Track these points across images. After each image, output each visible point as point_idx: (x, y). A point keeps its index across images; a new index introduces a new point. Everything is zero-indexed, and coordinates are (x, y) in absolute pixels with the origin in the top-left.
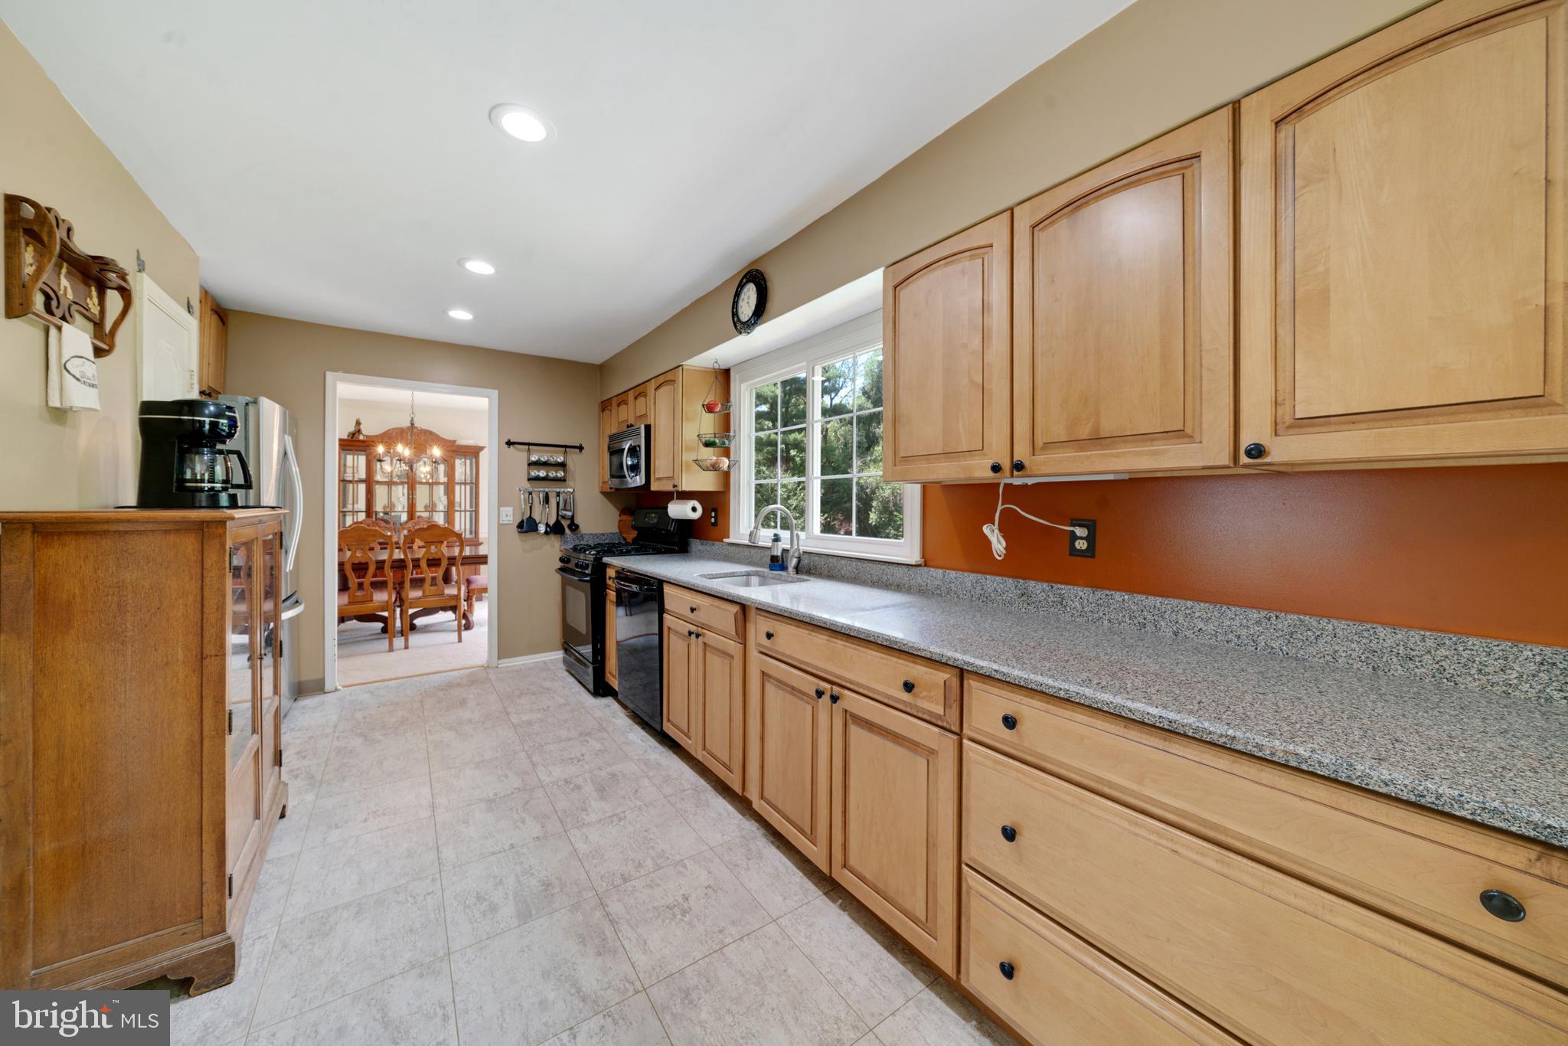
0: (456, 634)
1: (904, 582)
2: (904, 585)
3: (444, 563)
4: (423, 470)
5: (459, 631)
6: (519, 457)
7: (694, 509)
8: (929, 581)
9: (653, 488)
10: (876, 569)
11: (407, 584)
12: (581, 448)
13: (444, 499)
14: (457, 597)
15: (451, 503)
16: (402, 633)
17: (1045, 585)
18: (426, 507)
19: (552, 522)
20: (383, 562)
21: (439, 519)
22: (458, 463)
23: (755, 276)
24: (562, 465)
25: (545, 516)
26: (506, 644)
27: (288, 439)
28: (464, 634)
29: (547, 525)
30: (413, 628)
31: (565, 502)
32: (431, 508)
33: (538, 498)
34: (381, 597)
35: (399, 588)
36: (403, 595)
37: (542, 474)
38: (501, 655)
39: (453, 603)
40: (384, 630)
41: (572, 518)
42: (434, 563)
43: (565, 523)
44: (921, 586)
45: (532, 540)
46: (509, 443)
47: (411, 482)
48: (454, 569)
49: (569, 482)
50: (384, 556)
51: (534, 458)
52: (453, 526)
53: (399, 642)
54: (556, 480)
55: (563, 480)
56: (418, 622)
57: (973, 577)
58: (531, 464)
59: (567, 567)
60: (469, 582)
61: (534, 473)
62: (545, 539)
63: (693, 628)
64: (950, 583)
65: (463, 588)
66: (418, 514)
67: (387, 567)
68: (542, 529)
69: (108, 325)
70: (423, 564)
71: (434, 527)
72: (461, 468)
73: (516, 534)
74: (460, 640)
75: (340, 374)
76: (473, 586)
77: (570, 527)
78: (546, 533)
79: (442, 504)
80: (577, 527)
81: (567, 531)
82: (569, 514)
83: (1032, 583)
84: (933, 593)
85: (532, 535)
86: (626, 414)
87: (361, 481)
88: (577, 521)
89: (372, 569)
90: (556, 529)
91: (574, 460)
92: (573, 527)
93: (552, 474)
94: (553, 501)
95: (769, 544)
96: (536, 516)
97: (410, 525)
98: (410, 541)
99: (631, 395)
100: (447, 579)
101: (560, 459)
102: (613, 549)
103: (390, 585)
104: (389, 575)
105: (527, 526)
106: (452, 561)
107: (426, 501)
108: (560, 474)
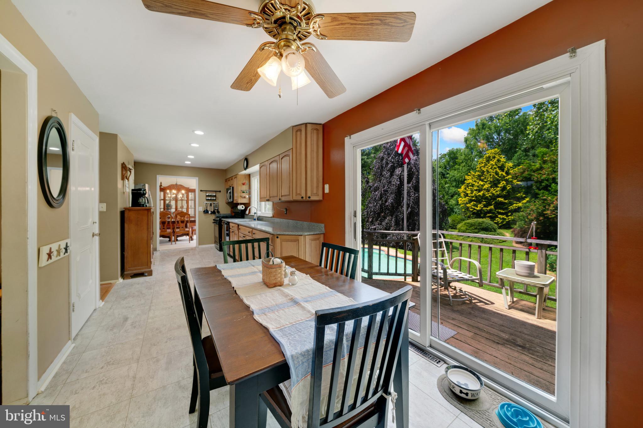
0: (188, 242)
3: (185, 222)
4: (180, 196)
5: (190, 241)
6: (204, 194)
7: (243, 207)
8: (273, 220)
9: (234, 202)
11: (176, 228)
12: (220, 191)
13: (186, 205)
14: (189, 231)
15: (188, 206)
16: (174, 241)
18: (181, 207)
19: (212, 211)
20: (169, 222)
21: (185, 210)
22: (190, 194)
23: (246, 159)
24: (215, 196)
25: (210, 209)
26: (200, 242)
27: (150, 192)
28: (191, 242)
29: (211, 211)
30: (177, 240)
31: (216, 205)
32: (182, 207)
33: (209, 205)
34: (169, 231)
35: (174, 228)
36: (175, 230)
37: (210, 198)
38: (199, 245)
39: (187, 233)
40: (170, 241)
41: (218, 210)
42: (182, 222)
43: (216, 211)
45: (207, 215)
46: (201, 191)
47: (176, 200)
48: (188, 224)
49: (217, 200)
50: (170, 220)
51: (207, 194)
52: (188, 212)
53: (174, 243)
54: (213, 200)
55: (215, 200)
56: (179, 239)
58: (207, 196)
59: (215, 221)
60: (192, 228)
61: (207, 198)
62: (211, 215)
63: (244, 236)
65: (190, 229)
66: (178, 209)
67: (170, 223)
68: (210, 212)
69: (128, 177)
70: (180, 222)
71: (182, 212)
72: (191, 195)
73: (203, 214)
74: (190, 242)
75: (160, 175)
76: (193, 229)
77: (217, 212)
78: (211, 213)
79: (185, 207)
80: (219, 212)
81: (217, 213)
82: (217, 208)
85: (207, 214)
86: (230, 183)
87: (162, 200)
88: (219, 210)
89: (167, 223)
90: (213, 213)
91: (218, 195)
92: (218, 212)
93: (212, 198)
94: (213, 205)
95: (254, 214)
96: (208, 209)
97: (176, 212)
98: (176, 216)
99: (234, 177)
100: (186, 227)
101: (214, 194)
102: (227, 217)
103: (171, 228)
104: (171, 224)
105: (206, 212)
106: (187, 221)
107: (181, 205)
108: (214, 198)
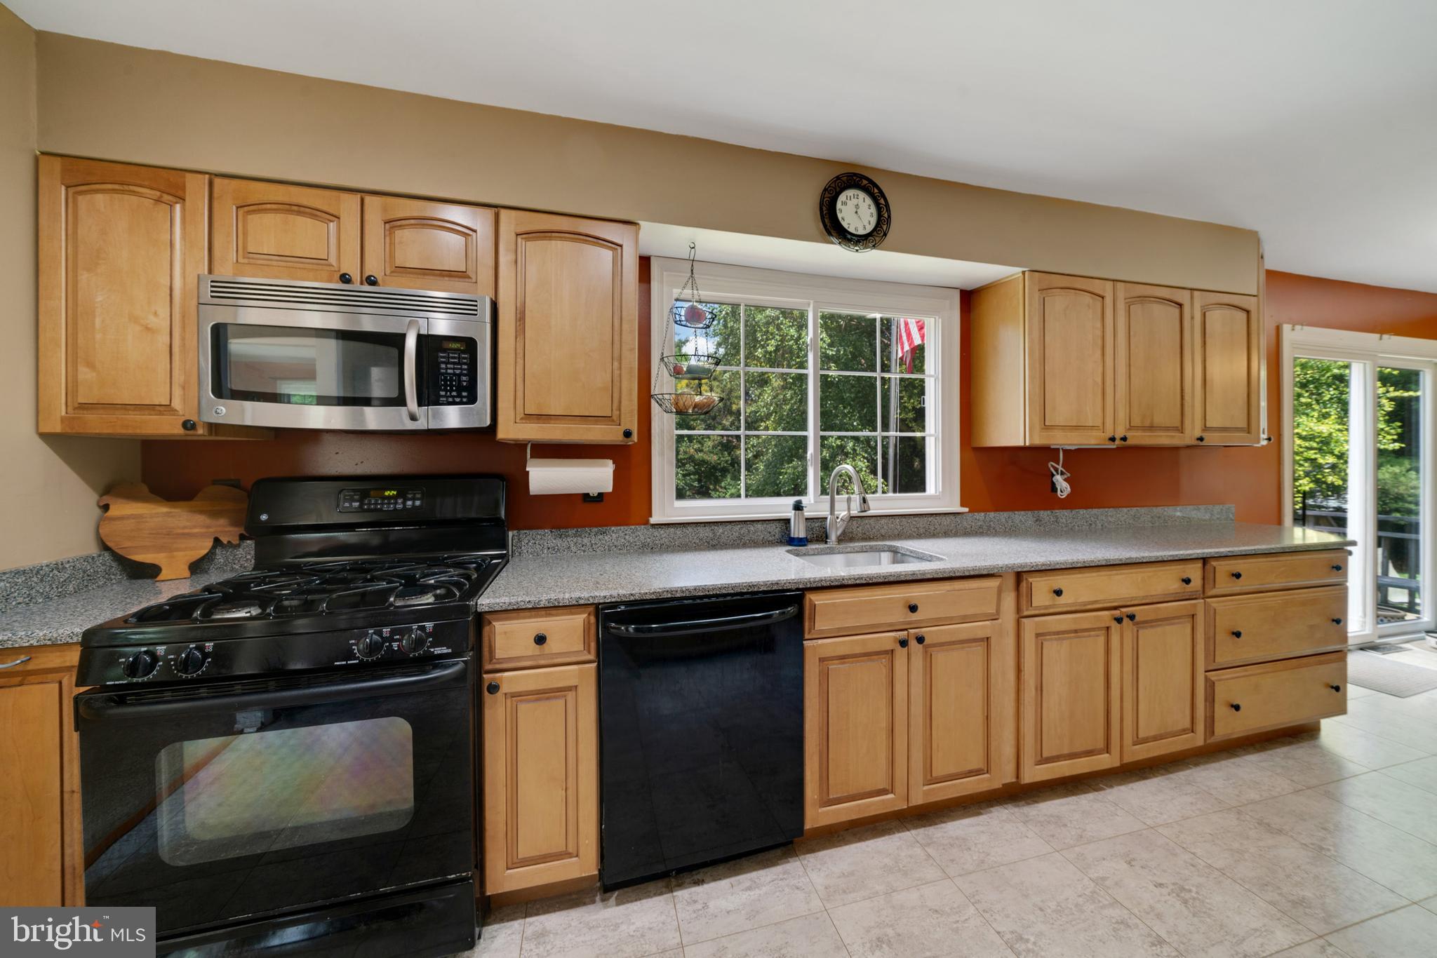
1: (951, 528)
2: (951, 531)
8: (973, 524)
10: (922, 522)
17: (1049, 512)
44: (966, 529)
57: (1006, 514)
64: (990, 522)
83: (1042, 512)
84: (977, 532)
